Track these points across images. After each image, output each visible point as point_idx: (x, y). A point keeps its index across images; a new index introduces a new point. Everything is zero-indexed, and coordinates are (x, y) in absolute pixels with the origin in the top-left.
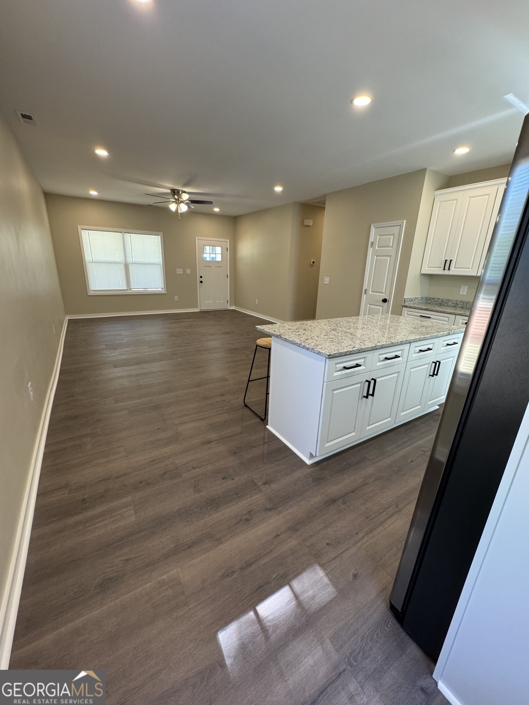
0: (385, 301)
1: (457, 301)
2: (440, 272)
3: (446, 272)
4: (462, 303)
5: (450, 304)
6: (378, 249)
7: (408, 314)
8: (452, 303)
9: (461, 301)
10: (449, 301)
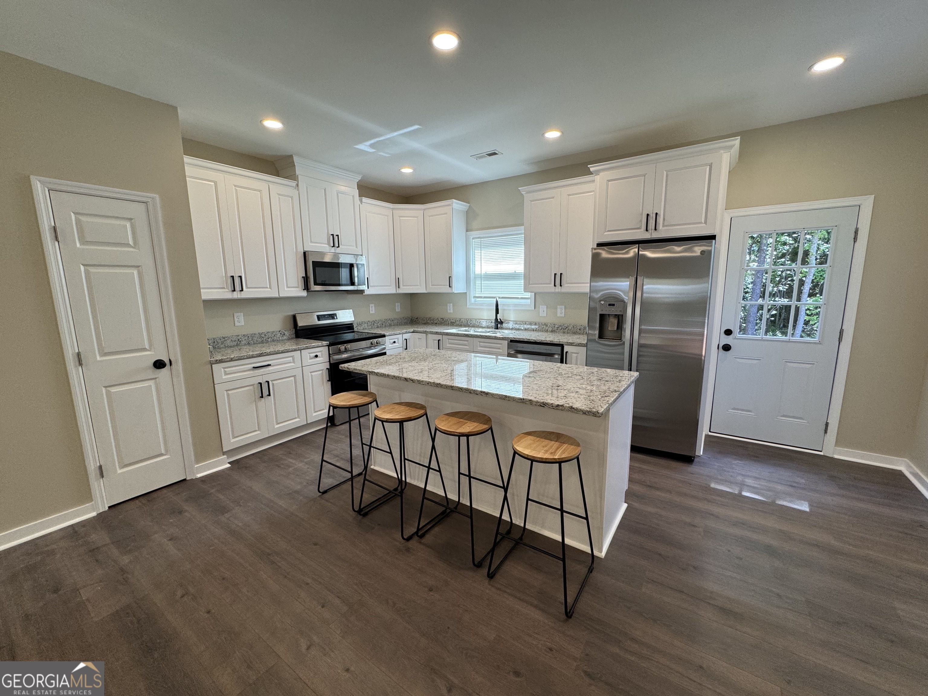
0: (159, 365)
1: (238, 336)
2: (227, 295)
3: (236, 295)
4: (246, 338)
5: (228, 343)
6: (83, 247)
7: (226, 374)
8: (231, 340)
9: (244, 335)
10: (225, 339)
